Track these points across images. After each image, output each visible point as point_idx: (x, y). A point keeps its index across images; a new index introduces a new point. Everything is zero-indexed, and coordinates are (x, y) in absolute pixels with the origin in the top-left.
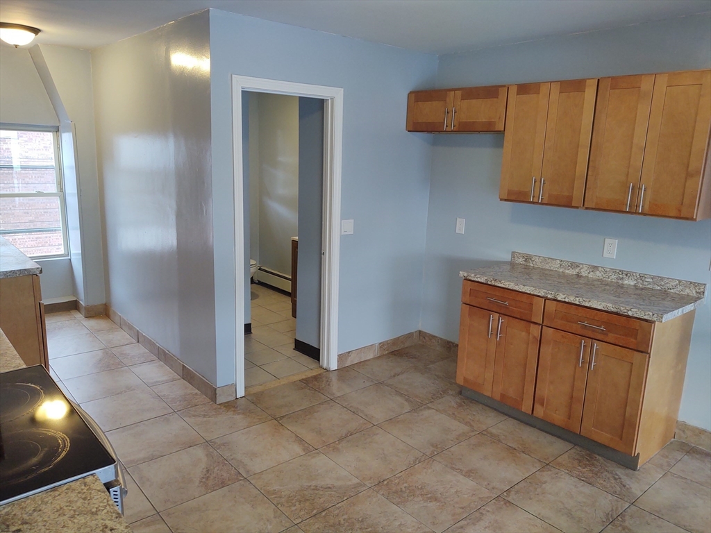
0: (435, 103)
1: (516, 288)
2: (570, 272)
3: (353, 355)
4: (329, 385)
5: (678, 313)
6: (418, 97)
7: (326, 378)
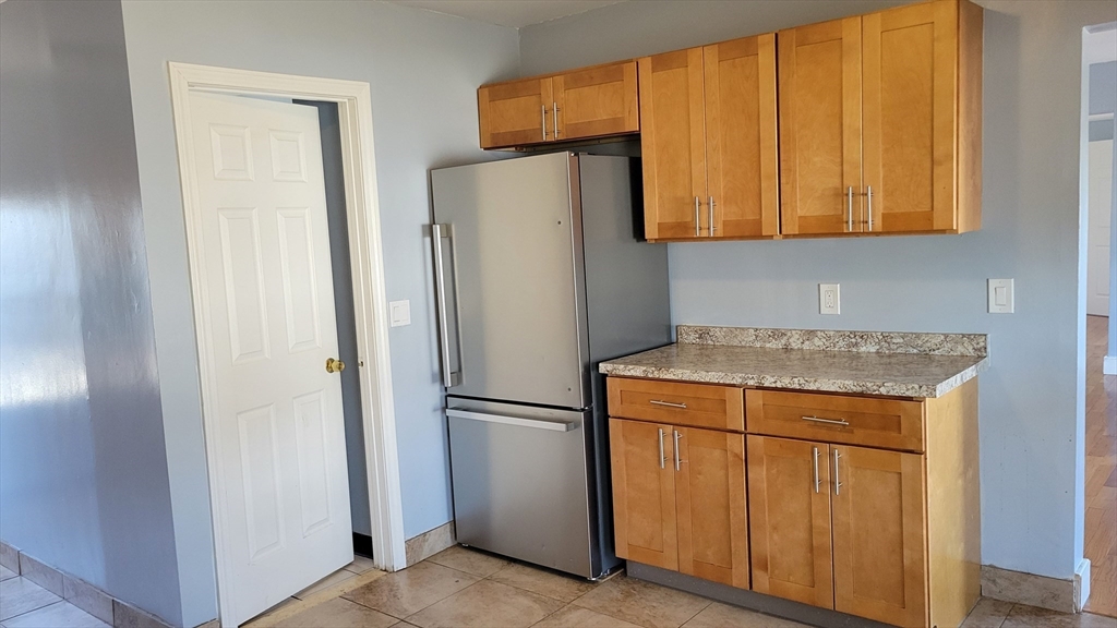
0: (522, 100)
1: (695, 377)
2: (772, 345)
3: (431, 538)
4: (395, 596)
5: (956, 381)
6: (494, 92)
7: (389, 584)
